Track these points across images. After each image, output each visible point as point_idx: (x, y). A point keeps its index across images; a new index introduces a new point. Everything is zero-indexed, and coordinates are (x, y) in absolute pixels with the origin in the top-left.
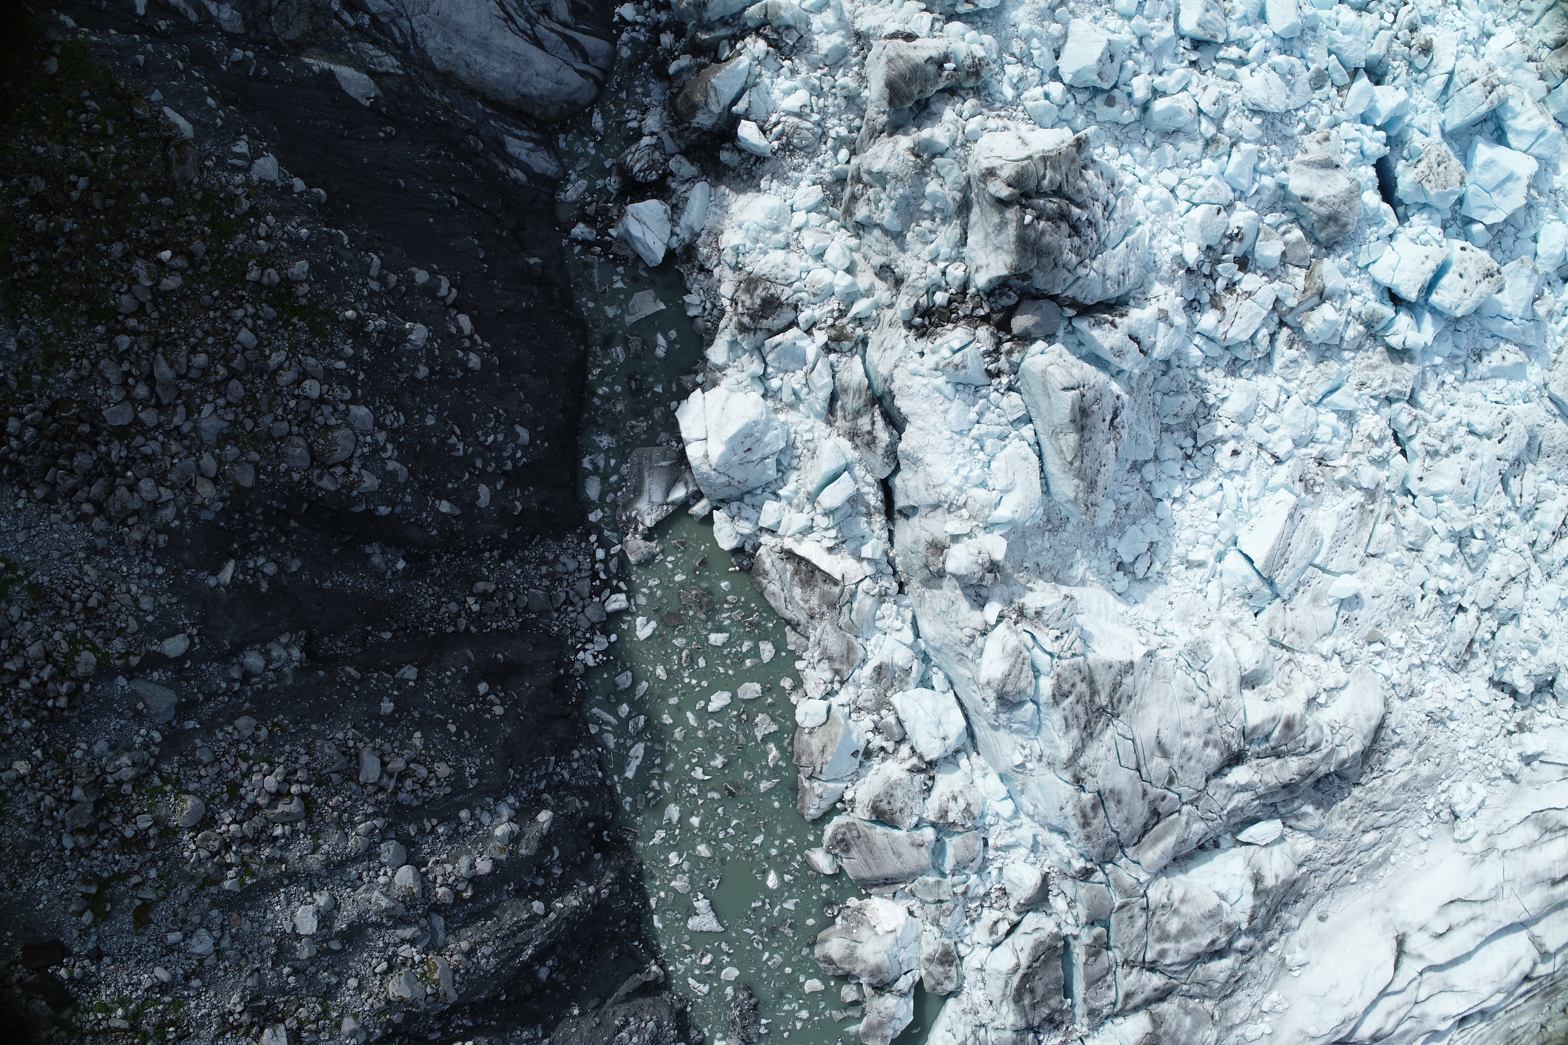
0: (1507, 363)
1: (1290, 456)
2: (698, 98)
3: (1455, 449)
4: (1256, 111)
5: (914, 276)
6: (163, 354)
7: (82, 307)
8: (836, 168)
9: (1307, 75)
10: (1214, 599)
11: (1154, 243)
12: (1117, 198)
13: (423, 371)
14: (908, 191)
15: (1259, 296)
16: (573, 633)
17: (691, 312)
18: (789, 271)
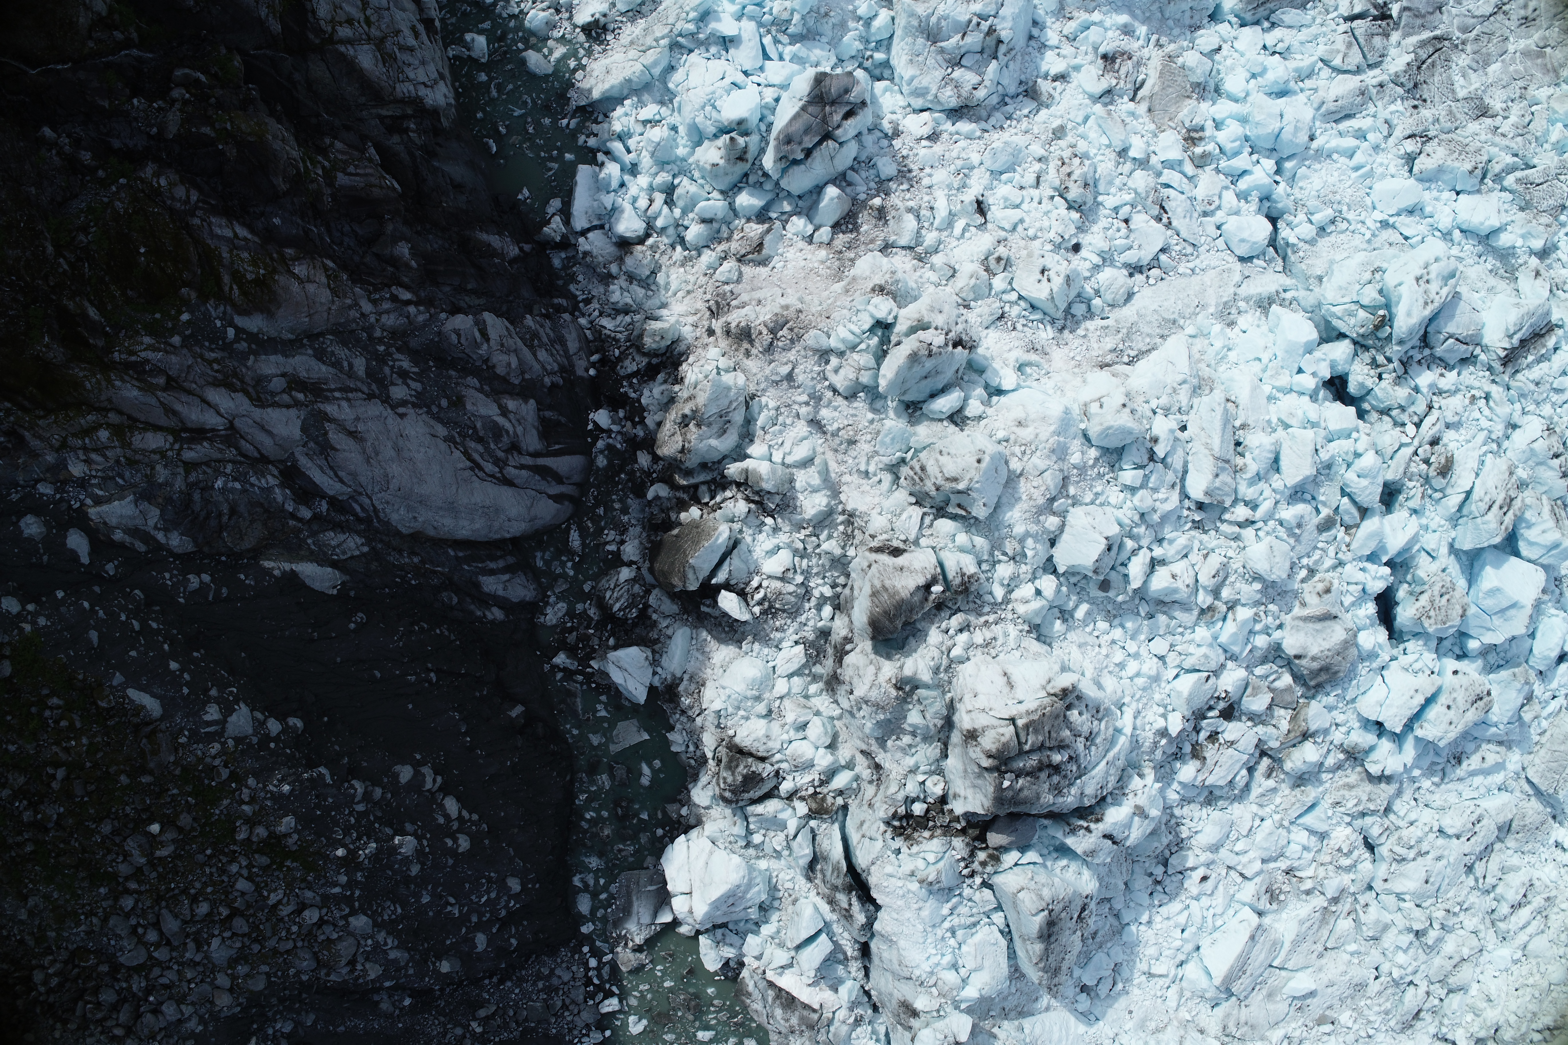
0: (1485, 765)
1: (1258, 874)
2: (676, 580)
3: (1421, 854)
4: (1257, 577)
5: (893, 789)
6: (167, 907)
7: (82, 874)
8: (820, 624)
9: (1316, 520)
10: (1172, 1003)
11: (1139, 722)
12: (1100, 720)
13: (415, 870)
14: (888, 716)
15: (1240, 746)
16: (570, 1030)
17: (674, 749)
18: (771, 744)
